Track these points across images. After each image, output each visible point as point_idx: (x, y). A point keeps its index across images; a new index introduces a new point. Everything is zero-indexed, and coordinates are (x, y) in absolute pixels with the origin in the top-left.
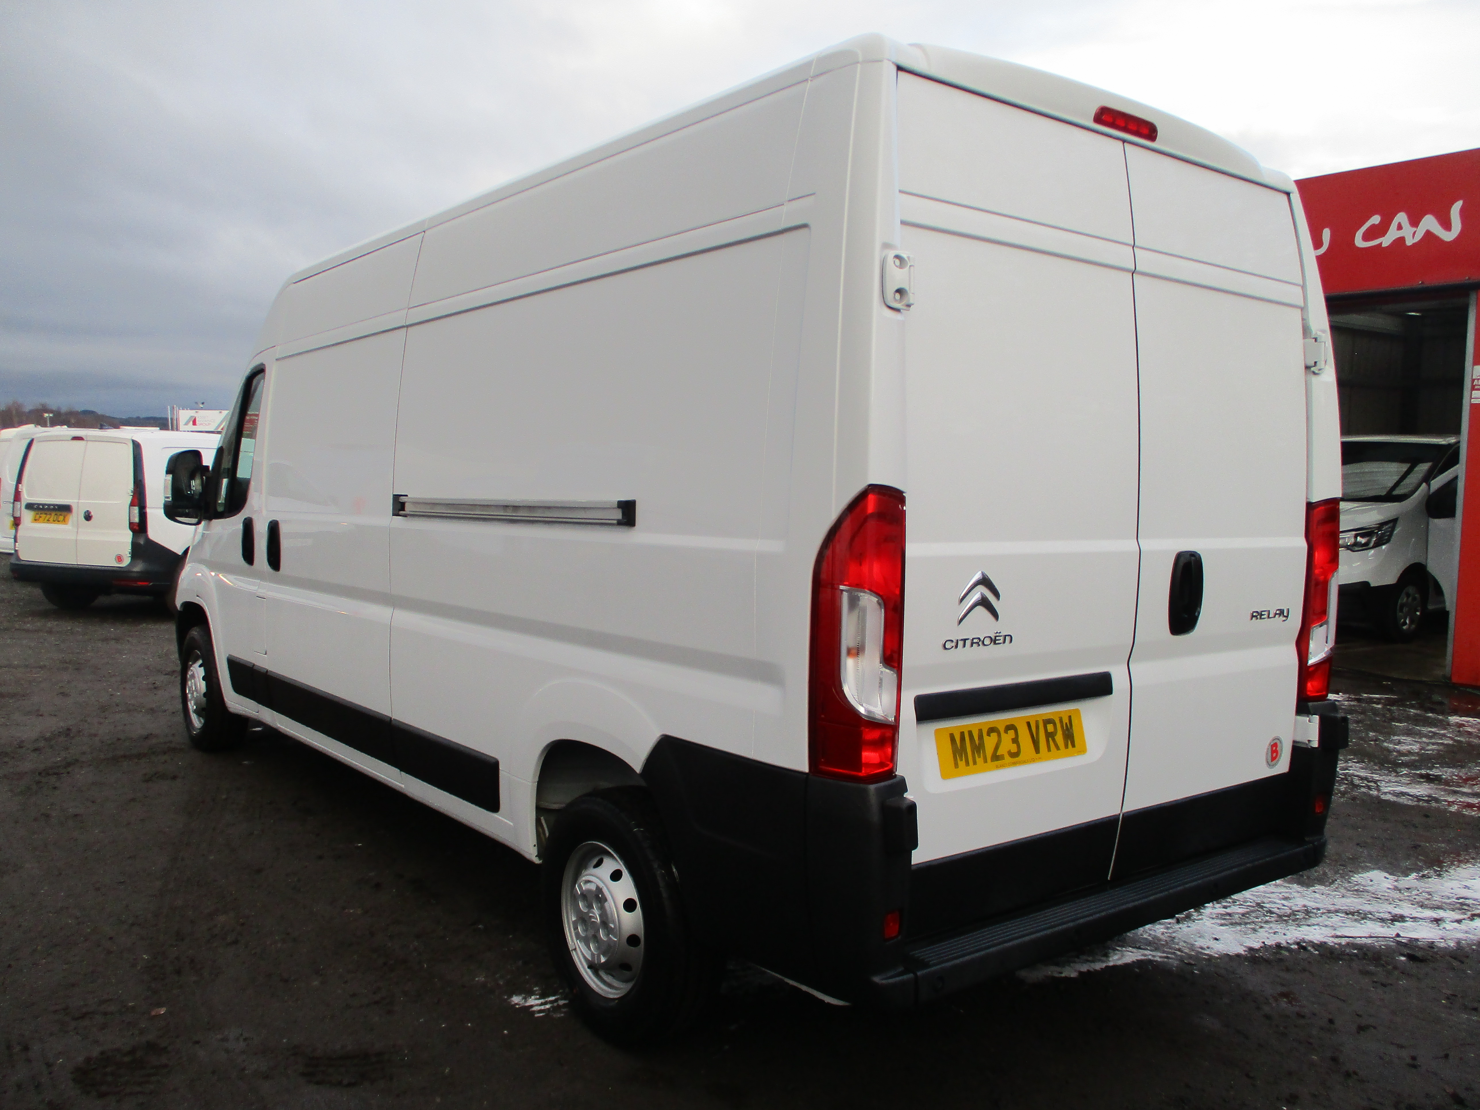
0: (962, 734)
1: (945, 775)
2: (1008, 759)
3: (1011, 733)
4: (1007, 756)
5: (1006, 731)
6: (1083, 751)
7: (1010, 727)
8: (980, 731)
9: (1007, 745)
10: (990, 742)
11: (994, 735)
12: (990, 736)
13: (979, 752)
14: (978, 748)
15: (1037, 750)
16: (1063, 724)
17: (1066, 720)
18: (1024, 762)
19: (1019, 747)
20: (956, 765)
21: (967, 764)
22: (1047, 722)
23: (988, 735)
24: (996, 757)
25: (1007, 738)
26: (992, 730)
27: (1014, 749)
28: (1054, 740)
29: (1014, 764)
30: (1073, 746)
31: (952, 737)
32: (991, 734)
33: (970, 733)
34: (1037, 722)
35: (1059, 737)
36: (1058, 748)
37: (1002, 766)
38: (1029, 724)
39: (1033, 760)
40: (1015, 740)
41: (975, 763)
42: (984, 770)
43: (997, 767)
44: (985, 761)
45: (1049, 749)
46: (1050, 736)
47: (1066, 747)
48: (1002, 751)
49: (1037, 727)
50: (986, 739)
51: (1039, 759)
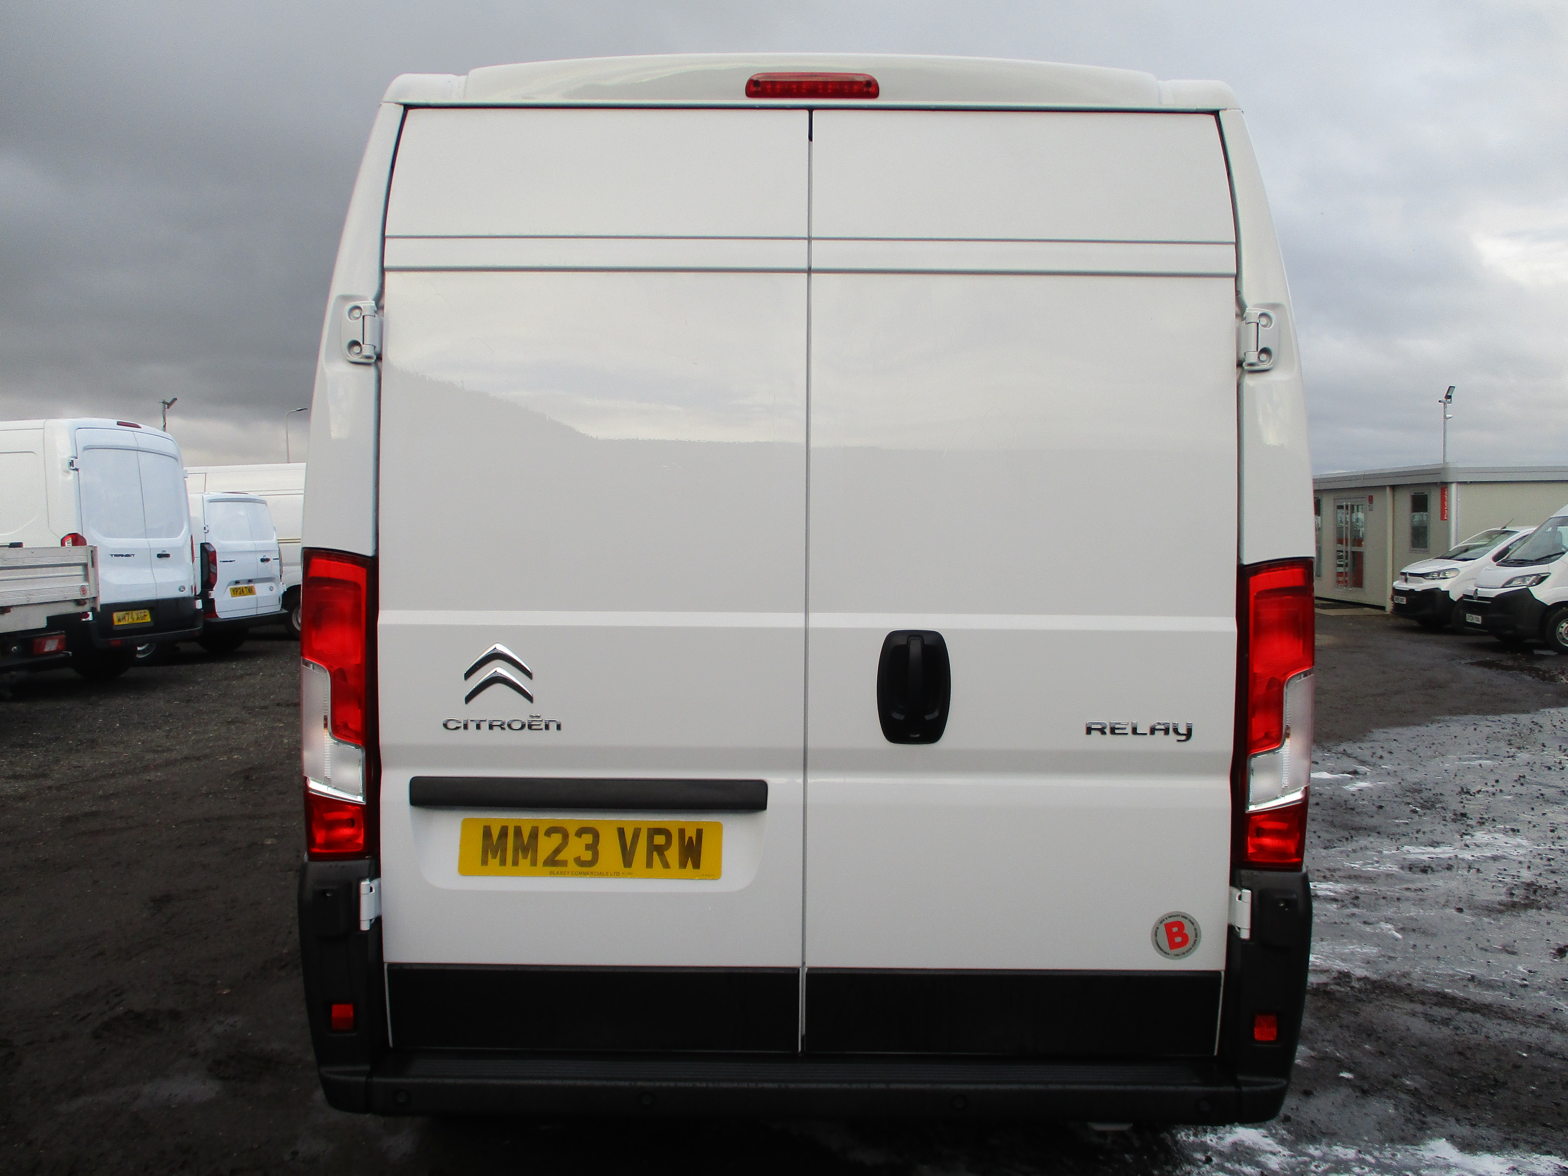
0: (505, 828)
1: (465, 870)
2: (573, 867)
3: (588, 838)
4: (572, 863)
5: (578, 834)
6: (715, 875)
7: (587, 830)
8: (535, 828)
9: (576, 850)
10: (548, 843)
11: (557, 839)
12: (549, 836)
13: (525, 853)
14: (526, 848)
15: (628, 865)
16: (684, 837)
17: (691, 834)
18: (601, 874)
19: (596, 855)
20: (485, 862)
21: (503, 862)
22: (657, 831)
23: (548, 834)
24: (553, 862)
25: (578, 843)
26: (555, 830)
27: (586, 858)
28: (662, 855)
29: (583, 874)
30: (696, 865)
31: (486, 830)
32: (553, 834)
33: (518, 829)
34: (637, 830)
35: (673, 853)
36: (666, 865)
37: (563, 874)
38: (621, 830)
39: (617, 874)
40: (593, 847)
41: (515, 864)
42: (530, 874)
43: (552, 874)
44: (535, 864)
45: (649, 864)
46: (654, 849)
47: (683, 865)
48: (566, 856)
49: (636, 836)
50: (542, 839)
51: (631, 875)
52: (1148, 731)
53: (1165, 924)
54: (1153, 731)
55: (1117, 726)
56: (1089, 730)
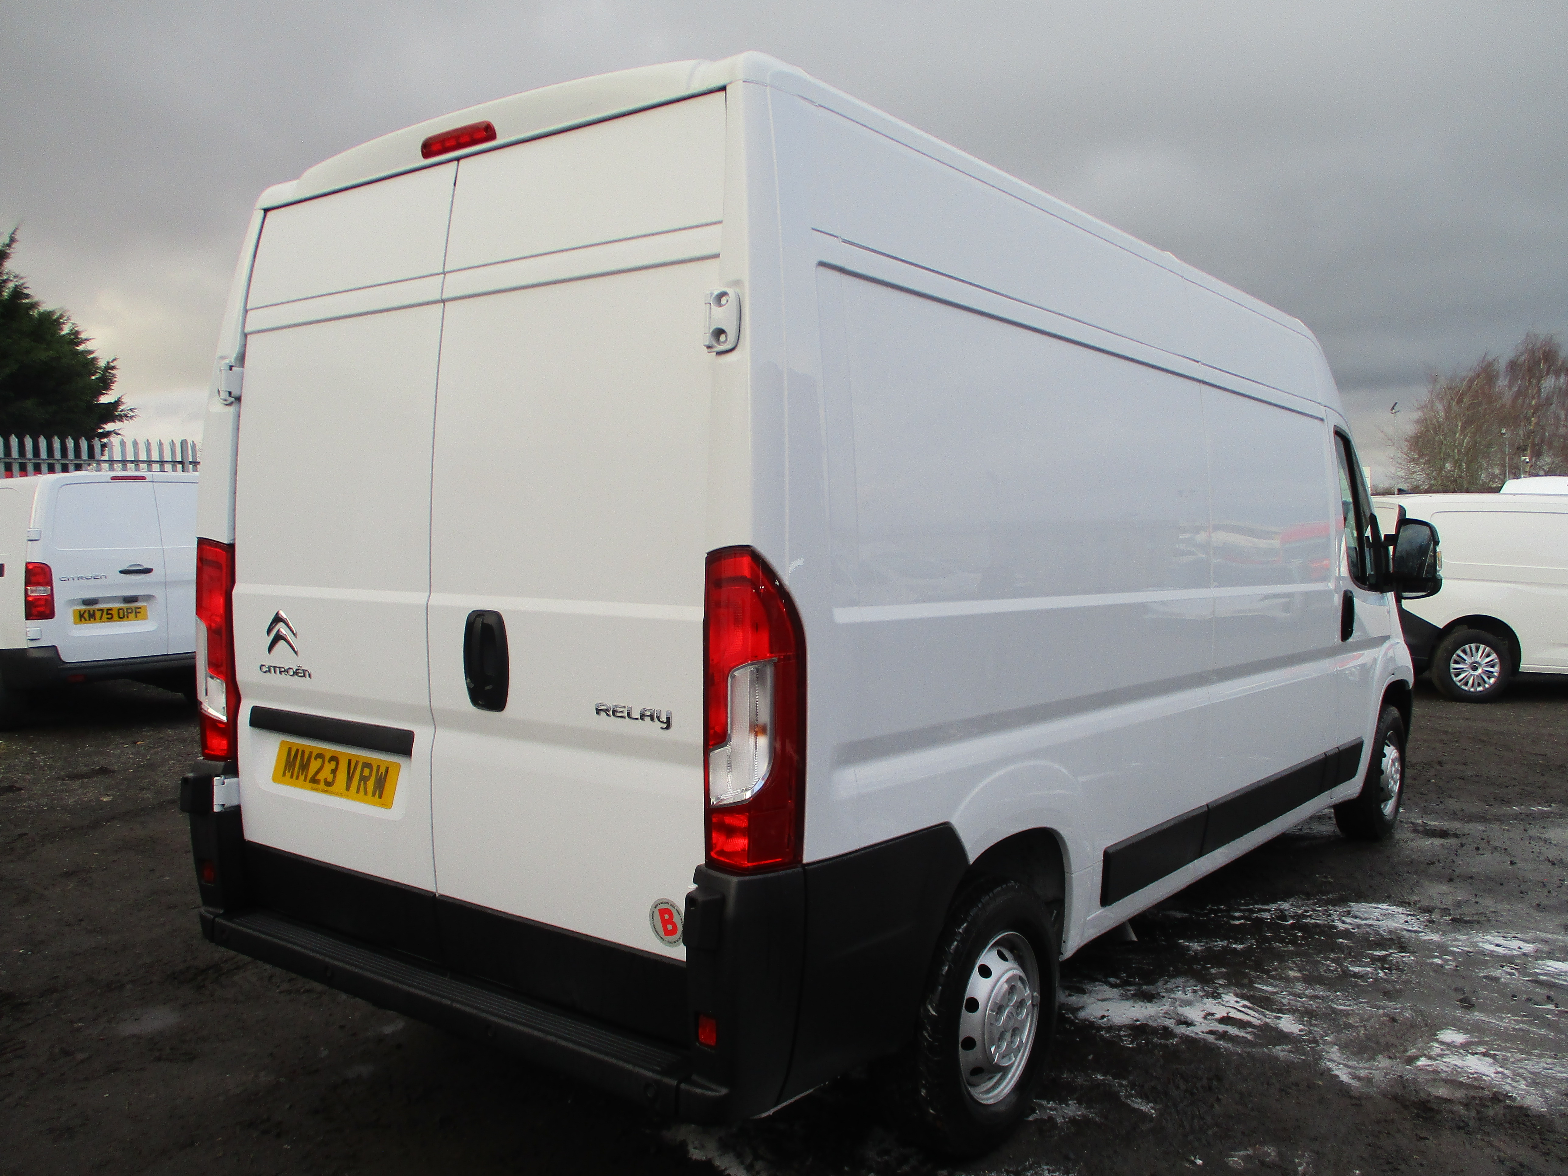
0: (298, 750)
1: (275, 779)
2: (322, 785)
3: (334, 763)
4: (322, 782)
5: (330, 761)
6: (388, 805)
7: (334, 759)
8: (311, 753)
9: (326, 774)
10: (314, 765)
11: (320, 761)
12: (316, 760)
13: (303, 771)
14: (305, 767)
15: (348, 788)
16: (378, 773)
17: (382, 770)
18: (334, 793)
19: (334, 777)
20: (284, 774)
21: (292, 777)
22: (367, 765)
23: (316, 759)
24: (314, 780)
25: (329, 766)
26: (320, 756)
27: (330, 780)
28: (365, 784)
29: (326, 791)
30: (380, 797)
31: (290, 750)
32: (318, 759)
33: (303, 752)
34: (357, 762)
35: (371, 784)
36: (366, 793)
37: (316, 790)
38: (350, 762)
39: (342, 795)
40: (334, 772)
41: (297, 778)
42: (302, 787)
43: (312, 789)
44: (305, 780)
45: (358, 791)
46: (364, 779)
47: (374, 795)
48: (321, 776)
49: (355, 768)
50: (313, 762)
51: (347, 797)
52: (639, 717)
53: (659, 910)
54: (642, 716)
55: (618, 709)
56: (598, 711)
